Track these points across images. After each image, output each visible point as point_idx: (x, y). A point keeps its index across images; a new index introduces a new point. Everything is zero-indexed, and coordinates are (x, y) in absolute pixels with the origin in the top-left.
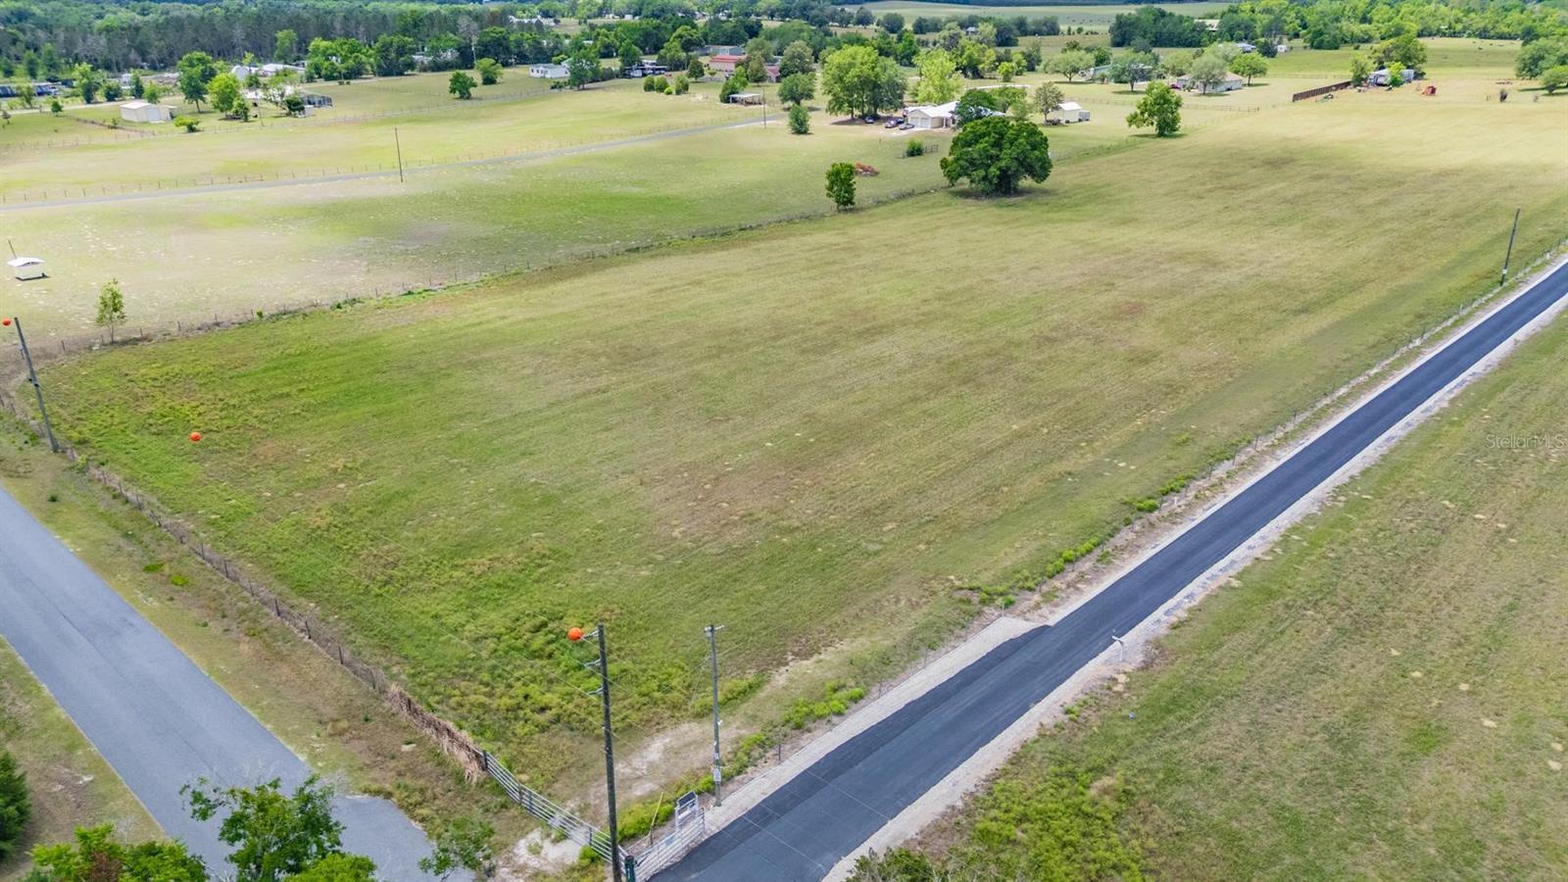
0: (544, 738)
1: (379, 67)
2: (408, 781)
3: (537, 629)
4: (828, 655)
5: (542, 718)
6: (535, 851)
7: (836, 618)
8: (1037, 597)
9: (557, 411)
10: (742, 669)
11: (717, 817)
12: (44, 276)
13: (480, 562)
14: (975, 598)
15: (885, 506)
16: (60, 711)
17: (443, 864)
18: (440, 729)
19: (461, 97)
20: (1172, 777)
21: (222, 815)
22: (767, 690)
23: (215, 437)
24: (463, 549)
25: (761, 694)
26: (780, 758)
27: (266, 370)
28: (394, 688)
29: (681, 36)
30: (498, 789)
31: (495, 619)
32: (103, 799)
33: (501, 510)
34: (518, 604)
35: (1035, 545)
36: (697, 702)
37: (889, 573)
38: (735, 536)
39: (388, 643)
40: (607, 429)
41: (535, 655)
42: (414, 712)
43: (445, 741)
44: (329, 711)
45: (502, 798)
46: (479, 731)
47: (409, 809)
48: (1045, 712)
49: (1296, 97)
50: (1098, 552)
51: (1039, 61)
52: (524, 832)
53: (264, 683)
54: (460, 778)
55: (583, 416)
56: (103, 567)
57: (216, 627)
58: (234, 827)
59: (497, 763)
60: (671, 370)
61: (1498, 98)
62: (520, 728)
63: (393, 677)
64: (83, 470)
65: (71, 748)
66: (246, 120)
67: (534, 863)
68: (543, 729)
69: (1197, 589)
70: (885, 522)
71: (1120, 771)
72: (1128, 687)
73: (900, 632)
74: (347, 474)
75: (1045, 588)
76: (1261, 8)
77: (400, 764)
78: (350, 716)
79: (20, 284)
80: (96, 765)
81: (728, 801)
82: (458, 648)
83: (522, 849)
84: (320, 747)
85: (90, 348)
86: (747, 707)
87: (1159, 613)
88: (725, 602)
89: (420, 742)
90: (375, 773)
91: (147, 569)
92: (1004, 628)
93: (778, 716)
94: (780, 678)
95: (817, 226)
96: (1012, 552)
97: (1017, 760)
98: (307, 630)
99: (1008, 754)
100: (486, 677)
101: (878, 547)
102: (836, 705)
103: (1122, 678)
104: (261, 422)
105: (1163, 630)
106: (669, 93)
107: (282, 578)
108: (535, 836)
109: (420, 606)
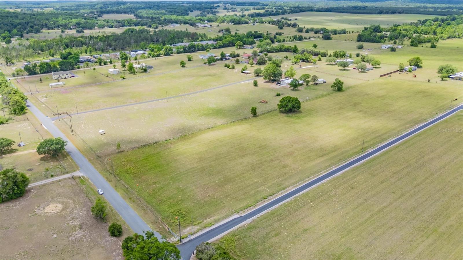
0: (176, 226)
1: (165, 54)
2: (160, 230)
3: (177, 212)
4: (212, 219)
5: (176, 224)
6: (173, 239)
7: (215, 213)
8: (242, 212)
9: (187, 172)
10: (201, 220)
11: (192, 237)
12: (105, 134)
13: (171, 201)
14: (234, 211)
15: (229, 195)
16: (123, 219)
17: (162, 238)
18: (164, 225)
19: (183, 67)
20: (245, 237)
21: (145, 233)
22: (203, 223)
23: (136, 175)
24: (170, 199)
25: (202, 223)
26: (201, 231)
27: (143, 160)
28: (160, 219)
29: (238, 44)
30: (170, 232)
31: (172, 210)
32: (129, 230)
33: (176, 192)
34: (175, 208)
35: (247, 203)
36: (194, 224)
37: (225, 206)
38: (206, 199)
39: (159, 212)
40: (193, 177)
41: (177, 216)
42: (162, 222)
43: (165, 226)
44: (152, 221)
45: (170, 233)
46: (169, 225)
47: (160, 233)
48: (235, 228)
49: (381, 76)
50: (254, 205)
51: (327, 55)
52: (172, 237)
53: (145, 217)
54: (166, 230)
55: (191, 173)
56: (124, 198)
57: (139, 209)
58: (146, 234)
59: (170, 229)
60: (207, 163)
61: (428, 81)
62: (173, 225)
63: (160, 217)
64: (119, 181)
65: (125, 223)
66: (135, 74)
67: (173, 240)
68: (176, 225)
69: (264, 212)
70: (228, 198)
71: (239, 236)
72: (247, 225)
73: (222, 216)
74: (155, 183)
75: (244, 211)
76: (403, 29)
77: (160, 228)
78: (154, 222)
79: (101, 136)
80: (128, 226)
81: (194, 236)
82: (167, 214)
83: (172, 239)
84: (151, 226)
85: (115, 153)
86: (200, 225)
87: (256, 216)
88: (202, 210)
89: (162, 226)
90: (157, 229)
91: (130, 199)
92: (236, 216)
93: (203, 226)
94: (205, 221)
95: (247, 121)
96: (242, 205)
97: (228, 234)
98: (149, 210)
99: (228, 233)
100: (170, 218)
101: (225, 202)
102: (210, 225)
103: (246, 224)
104: (143, 172)
105: (256, 218)
106: (230, 69)
107: (146, 201)
108: (173, 238)
109: (164, 207)
